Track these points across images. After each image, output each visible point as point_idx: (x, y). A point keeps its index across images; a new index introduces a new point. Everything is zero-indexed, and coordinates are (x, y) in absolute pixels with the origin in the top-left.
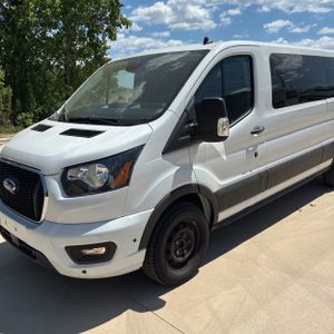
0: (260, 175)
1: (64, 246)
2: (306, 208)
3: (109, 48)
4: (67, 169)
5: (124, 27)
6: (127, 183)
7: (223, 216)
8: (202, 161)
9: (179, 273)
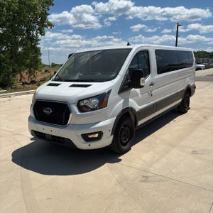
0: (154, 105)
1: (80, 134)
2: (172, 122)
3: (39, 40)
4: (79, 101)
5: (49, 27)
6: (106, 106)
7: (140, 123)
8: (132, 97)
9: (125, 148)
